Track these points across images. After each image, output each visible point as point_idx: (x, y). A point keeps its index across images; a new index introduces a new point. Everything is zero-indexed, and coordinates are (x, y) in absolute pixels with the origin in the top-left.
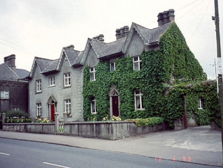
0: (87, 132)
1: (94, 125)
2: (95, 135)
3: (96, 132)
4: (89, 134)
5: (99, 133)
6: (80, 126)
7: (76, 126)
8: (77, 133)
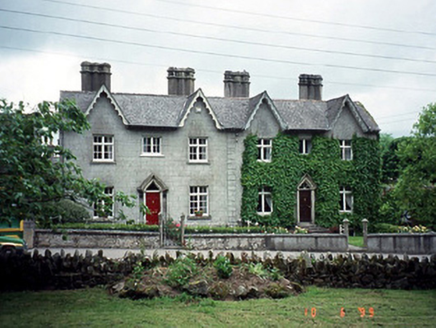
0: (410, 246)
1: (422, 239)
2: (422, 250)
3: (425, 246)
4: (413, 249)
5: (429, 248)
6: (397, 239)
7: (391, 239)
8: (392, 249)
